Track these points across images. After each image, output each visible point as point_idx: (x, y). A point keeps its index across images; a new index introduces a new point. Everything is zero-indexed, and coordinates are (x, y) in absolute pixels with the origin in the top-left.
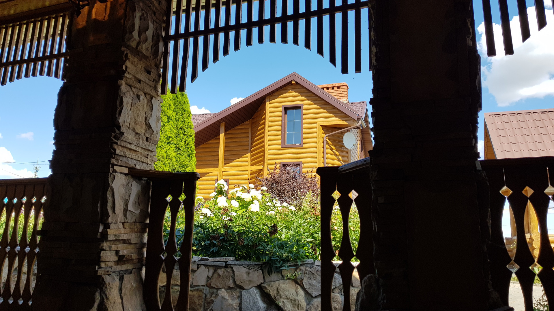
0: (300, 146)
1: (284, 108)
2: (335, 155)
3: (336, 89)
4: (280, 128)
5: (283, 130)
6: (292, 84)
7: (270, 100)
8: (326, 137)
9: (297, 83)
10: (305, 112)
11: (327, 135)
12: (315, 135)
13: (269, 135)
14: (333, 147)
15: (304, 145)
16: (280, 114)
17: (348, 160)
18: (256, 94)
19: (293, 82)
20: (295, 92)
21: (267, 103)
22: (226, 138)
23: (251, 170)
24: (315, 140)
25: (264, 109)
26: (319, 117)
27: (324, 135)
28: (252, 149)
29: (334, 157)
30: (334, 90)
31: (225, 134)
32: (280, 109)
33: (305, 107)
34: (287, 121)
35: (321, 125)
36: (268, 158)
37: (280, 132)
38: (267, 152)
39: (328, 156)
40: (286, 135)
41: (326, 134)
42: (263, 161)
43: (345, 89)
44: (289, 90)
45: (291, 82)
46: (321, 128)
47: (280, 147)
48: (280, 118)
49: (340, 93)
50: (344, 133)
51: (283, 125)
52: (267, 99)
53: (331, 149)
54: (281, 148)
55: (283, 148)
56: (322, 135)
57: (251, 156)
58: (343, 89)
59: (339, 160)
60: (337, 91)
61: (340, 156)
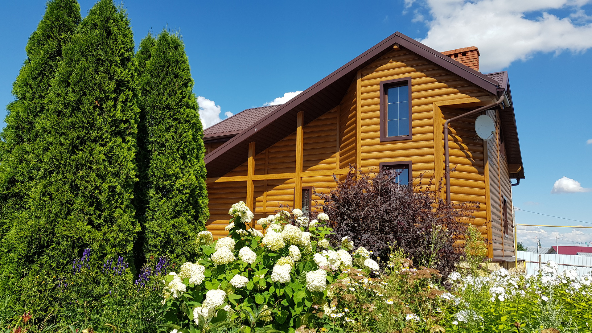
0: (408, 138)
1: (383, 84)
2: (462, 149)
3: (460, 56)
4: (378, 113)
5: (383, 117)
6: (395, 50)
7: (362, 76)
8: (448, 123)
9: (401, 48)
10: (413, 88)
11: (449, 120)
12: (430, 121)
13: (363, 124)
14: (459, 138)
15: (414, 137)
16: (378, 93)
17: (482, 157)
18: (342, 69)
19: (395, 47)
20: (398, 61)
21: (358, 80)
22: (305, 133)
23: (340, 175)
24: (431, 128)
25: (355, 89)
26: (436, 94)
27: (444, 121)
28: (342, 145)
29: (460, 152)
30: (458, 58)
31: (303, 128)
32: (378, 87)
33: (413, 81)
34: (388, 103)
35: (439, 106)
36: (362, 158)
37: (378, 120)
38: (359, 149)
39: (451, 151)
40: (387, 124)
41: (446, 119)
42: (355, 161)
43: (474, 55)
44: (390, 58)
45: (392, 46)
46: (440, 111)
47: (378, 140)
48: (378, 100)
49: (466, 61)
50: (475, 116)
51: (383, 110)
52: (359, 75)
53: (456, 141)
54: (381, 142)
55: (383, 142)
56: (441, 121)
57: (340, 156)
58: (472, 56)
59: (468, 157)
60: (463, 59)
61: (469, 150)
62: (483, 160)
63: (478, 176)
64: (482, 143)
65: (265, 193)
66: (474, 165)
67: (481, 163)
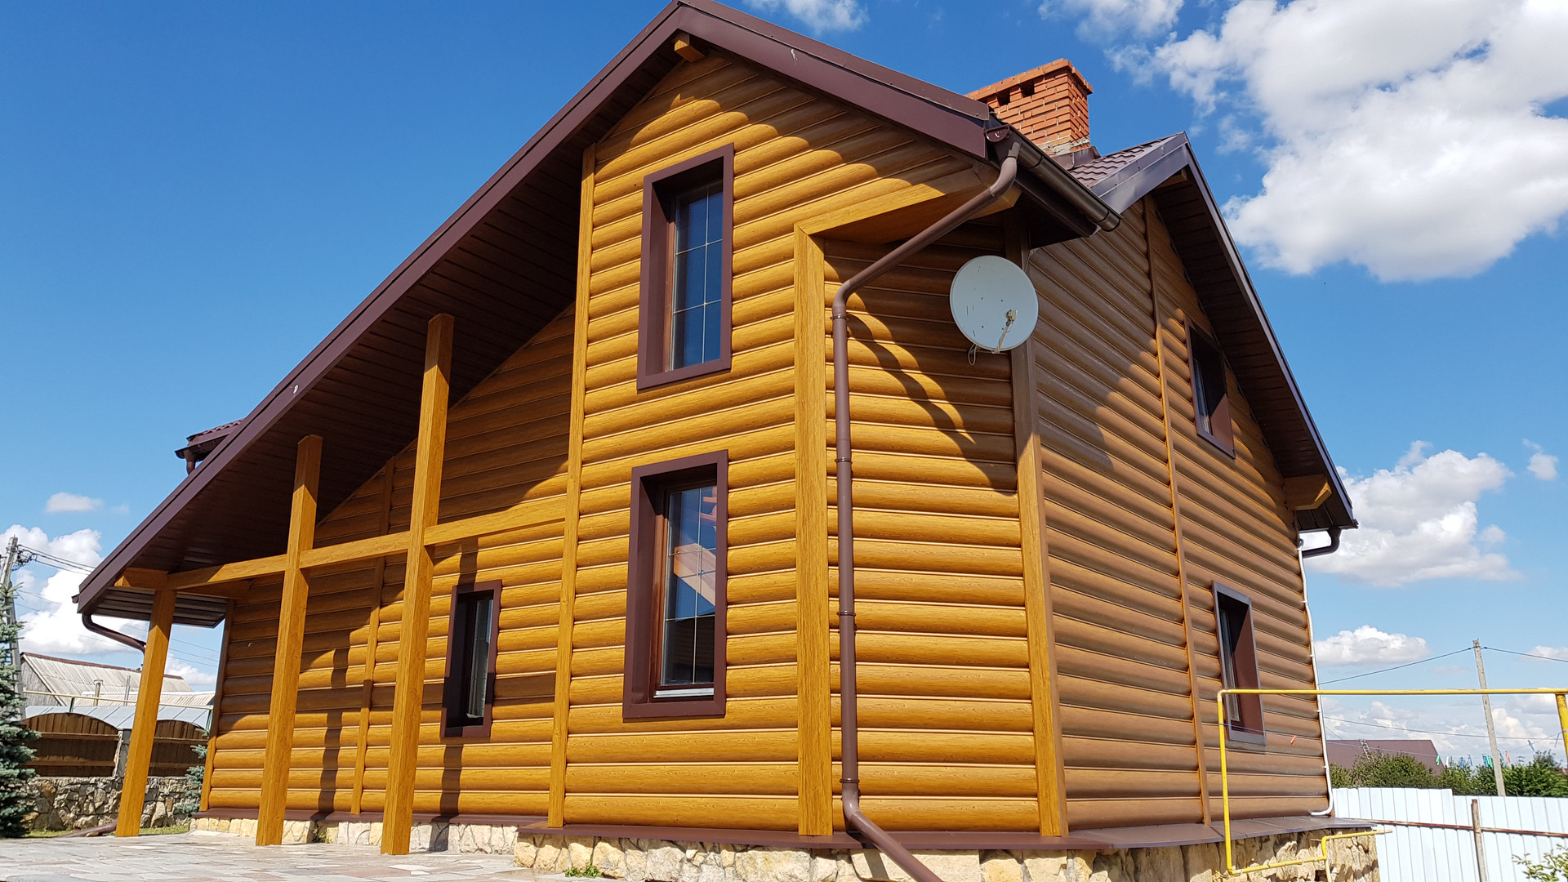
0: (720, 365)
1: (656, 186)
2: (916, 394)
3: (1016, 98)
4: (635, 290)
5: (653, 299)
6: (688, 61)
7: (597, 165)
8: (847, 295)
9: (715, 51)
10: (740, 183)
11: (850, 281)
12: (781, 296)
13: (592, 335)
14: (900, 353)
15: (738, 361)
16: (637, 220)
17: (1010, 422)
19: (680, 45)
20: (699, 97)
21: (584, 184)
24: (786, 322)
26: (805, 192)
27: (835, 289)
29: (907, 406)
30: (1010, 105)
32: (638, 197)
33: (739, 159)
34: (675, 253)
35: (814, 237)
36: (584, 458)
37: (634, 314)
38: (578, 426)
39: (863, 402)
40: (670, 324)
41: (841, 277)
43: (1059, 88)
44: (673, 90)
45: (671, 41)
46: (819, 251)
47: (631, 387)
49: (1035, 112)
51: (653, 275)
52: (588, 162)
53: (889, 364)
54: (640, 390)
55: (646, 390)
56: (821, 290)
58: (1052, 91)
59: (943, 423)
60: (1023, 108)
61: (950, 398)
62: (1012, 432)
63: (989, 496)
64: (1006, 368)
65: (375, 615)
66: (969, 454)
67: (1002, 444)
